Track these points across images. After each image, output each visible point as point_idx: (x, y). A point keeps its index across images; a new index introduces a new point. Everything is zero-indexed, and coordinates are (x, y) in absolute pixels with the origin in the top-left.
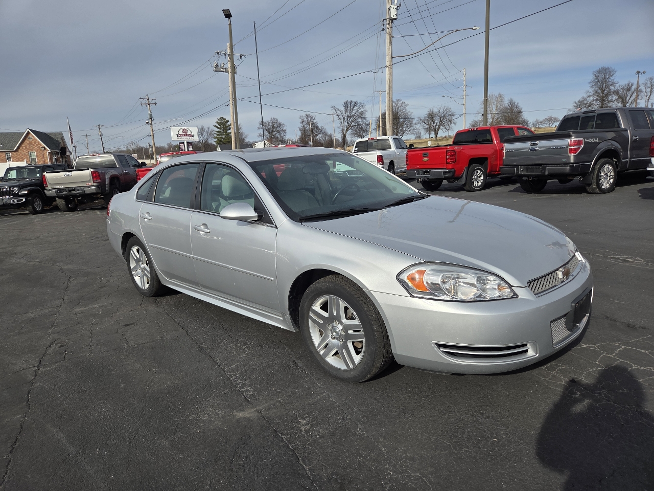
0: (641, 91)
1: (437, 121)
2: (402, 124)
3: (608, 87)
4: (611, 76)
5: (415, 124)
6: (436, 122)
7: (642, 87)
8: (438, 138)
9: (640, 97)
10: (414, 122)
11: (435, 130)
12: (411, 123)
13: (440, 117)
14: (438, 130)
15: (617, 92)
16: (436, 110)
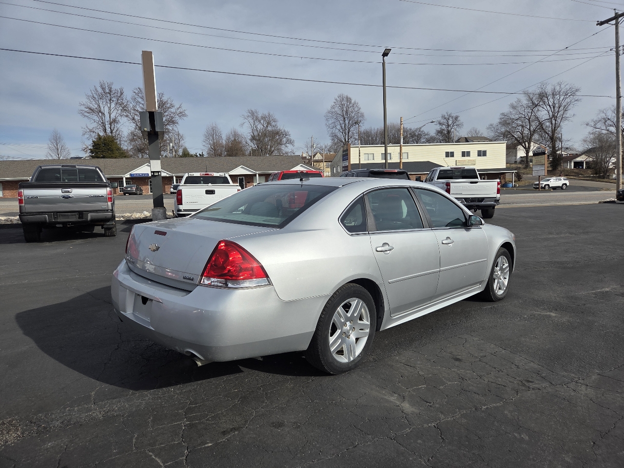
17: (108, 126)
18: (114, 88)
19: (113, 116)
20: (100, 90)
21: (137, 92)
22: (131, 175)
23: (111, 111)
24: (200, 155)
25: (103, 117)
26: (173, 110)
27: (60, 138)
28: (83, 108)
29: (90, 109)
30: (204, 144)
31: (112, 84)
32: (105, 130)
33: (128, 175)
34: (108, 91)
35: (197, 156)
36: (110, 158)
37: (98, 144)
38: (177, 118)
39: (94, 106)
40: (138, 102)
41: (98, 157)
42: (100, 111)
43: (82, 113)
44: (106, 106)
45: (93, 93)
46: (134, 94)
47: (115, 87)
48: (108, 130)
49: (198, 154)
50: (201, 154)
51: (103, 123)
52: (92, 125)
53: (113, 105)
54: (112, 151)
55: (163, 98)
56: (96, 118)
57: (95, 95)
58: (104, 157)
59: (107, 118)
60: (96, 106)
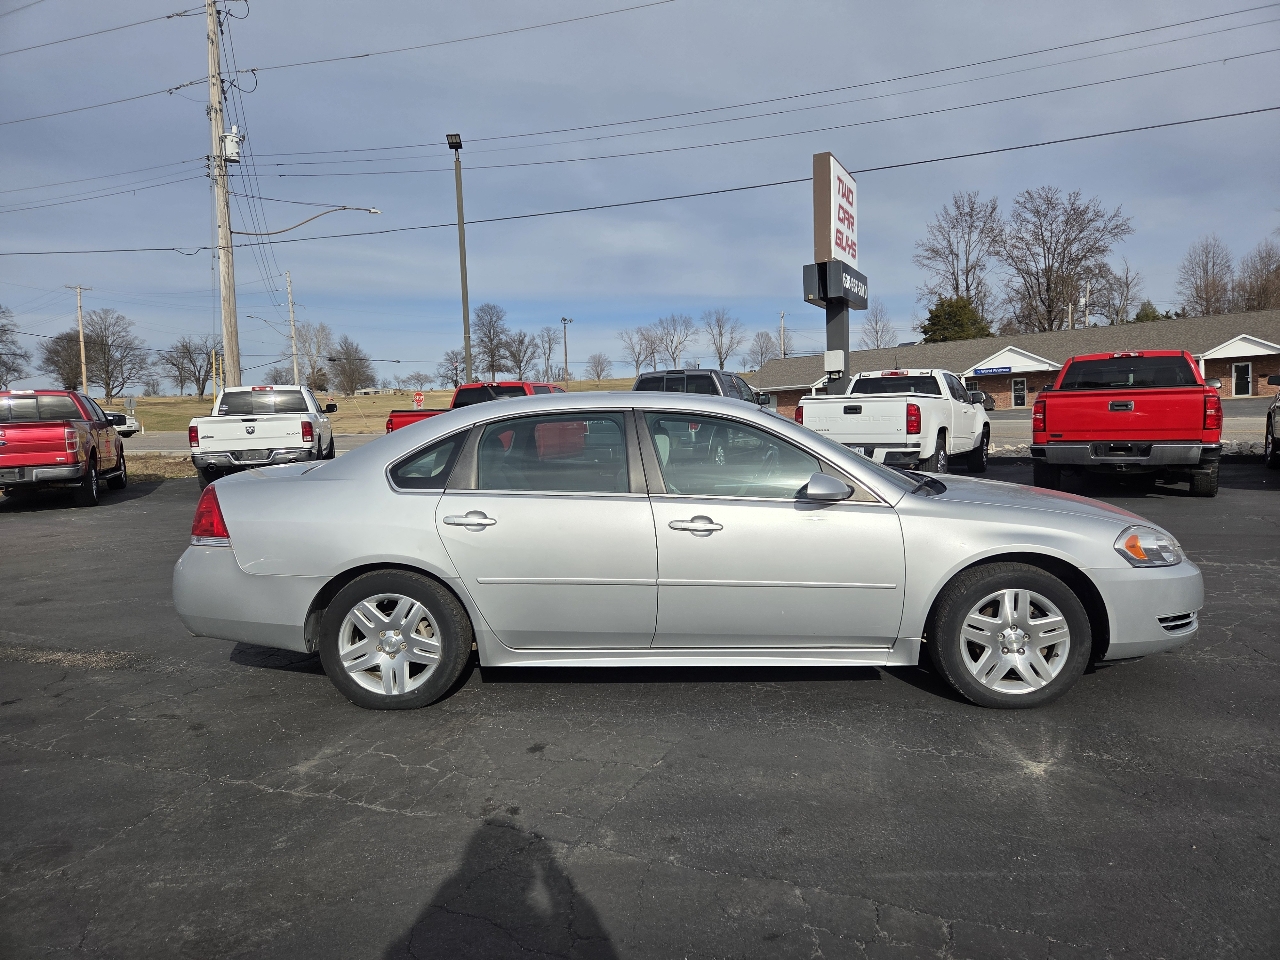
0: (536, 346)
1: (201, 361)
2: (119, 363)
3: (497, 334)
4: (499, 318)
5: (154, 364)
6: (198, 364)
7: (538, 341)
8: (204, 396)
9: (536, 354)
10: (149, 360)
11: (198, 380)
12: (143, 361)
13: (208, 355)
14: (205, 381)
15: (507, 346)
16: (196, 341)
17: (961, 279)
18: (980, 201)
19: (973, 258)
20: (953, 212)
21: (1022, 200)
22: (976, 371)
23: (970, 245)
24: (1177, 314)
25: (955, 261)
26: (1100, 224)
27: (881, 311)
28: (921, 251)
29: (933, 251)
30: (1180, 288)
31: (977, 194)
32: (956, 288)
33: (970, 373)
34: (967, 210)
35: (1170, 318)
36: (955, 339)
37: (937, 316)
38: (1107, 240)
39: (942, 244)
40: (1025, 220)
41: (935, 341)
42: (952, 252)
43: (918, 261)
44: (962, 240)
45: (941, 218)
46: (1017, 205)
47: (982, 200)
48: (962, 285)
49: (1172, 312)
50: (1179, 312)
51: (953, 274)
52: (934, 281)
53: (975, 236)
54: (961, 326)
55: (1077, 203)
56: (941, 266)
57: (943, 224)
58: (945, 340)
59: (962, 264)
60: (945, 243)
